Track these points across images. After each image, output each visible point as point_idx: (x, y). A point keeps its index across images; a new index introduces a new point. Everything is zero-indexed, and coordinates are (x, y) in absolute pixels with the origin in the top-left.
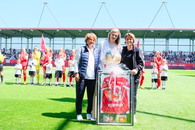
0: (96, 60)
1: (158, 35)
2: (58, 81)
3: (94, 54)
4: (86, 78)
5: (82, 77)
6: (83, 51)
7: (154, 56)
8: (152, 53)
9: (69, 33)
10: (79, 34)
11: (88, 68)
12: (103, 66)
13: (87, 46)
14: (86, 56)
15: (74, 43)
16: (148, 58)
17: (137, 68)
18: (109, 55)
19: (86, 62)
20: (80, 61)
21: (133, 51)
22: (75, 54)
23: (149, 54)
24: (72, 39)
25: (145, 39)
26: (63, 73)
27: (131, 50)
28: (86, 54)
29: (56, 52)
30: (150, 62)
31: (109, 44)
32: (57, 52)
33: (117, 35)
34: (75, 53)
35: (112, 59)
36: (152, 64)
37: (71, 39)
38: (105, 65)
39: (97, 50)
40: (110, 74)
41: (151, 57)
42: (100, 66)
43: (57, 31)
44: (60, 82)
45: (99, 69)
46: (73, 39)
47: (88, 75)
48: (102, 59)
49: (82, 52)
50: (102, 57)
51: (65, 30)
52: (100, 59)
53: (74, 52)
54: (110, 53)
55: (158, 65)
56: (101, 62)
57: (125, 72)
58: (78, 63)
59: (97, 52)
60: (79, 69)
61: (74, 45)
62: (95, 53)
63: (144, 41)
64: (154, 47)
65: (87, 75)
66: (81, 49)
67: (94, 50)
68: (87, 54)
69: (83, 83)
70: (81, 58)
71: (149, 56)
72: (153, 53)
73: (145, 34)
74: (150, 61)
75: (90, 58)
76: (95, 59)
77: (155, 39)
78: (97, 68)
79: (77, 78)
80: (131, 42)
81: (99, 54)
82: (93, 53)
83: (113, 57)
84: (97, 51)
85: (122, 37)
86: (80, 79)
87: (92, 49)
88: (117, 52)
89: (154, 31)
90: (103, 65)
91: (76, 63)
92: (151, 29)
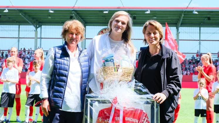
0: (84, 74)
1: (206, 20)
2: (5, 114)
3: (79, 62)
4: (63, 109)
5: (55, 107)
6: (58, 55)
7: (199, 61)
8: (195, 56)
9: (29, 16)
10: (50, 17)
11: (67, 88)
12: (98, 85)
13: (66, 46)
14: (64, 64)
15: (39, 36)
16: (187, 67)
17: (165, 91)
18: (110, 64)
19: (64, 78)
20: (51, 76)
21: (161, 57)
22: (40, 60)
23: (189, 57)
24: (34, 29)
25: (181, 29)
26: (16, 97)
27: (158, 55)
28: (64, 61)
29: (2, 55)
30: (191, 74)
31: (111, 42)
32: (4, 55)
33: (126, 22)
34: (42, 57)
35: (116, 73)
36: (195, 78)
37: (32, 28)
38: (102, 84)
39: (86, 53)
40: (110, 103)
41: (194, 63)
42: (91, 85)
43: (5, 11)
44: (10, 116)
45: (90, 91)
46: (37, 28)
47: (67, 104)
48: (95, 72)
49: (55, 58)
50: (96, 68)
51: (21, 11)
52: (92, 72)
53: (38, 55)
54: (112, 60)
55: (208, 83)
56: (93, 77)
57: (142, 98)
58: (47, 78)
59: (87, 58)
60: (49, 91)
61: (39, 40)
62: (82, 59)
63: (178, 33)
64: (200, 44)
65: (65, 102)
66: (54, 52)
67: (80, 55)
68: (66, 62)
69: (57, 119)
70: (55, 68)
71: (190, 63)
72: (197, 56)
73: (182, 18)
74: (192, 72)
75: (71, 69)
76: (82, 72)
77: (202, 28)
78: (85, 89)
79: (45, 109)
80: (156, 39)
81: (90, 63)
82: (79, 59)
83: (117, 68)
84: (85, 56)
85: (135, 24)
86: (50, 111)
87: (77, 52)
88: (126, 59)
89: (198, 12)
90: (97, 83)
91: (44, 80)
92: (193, 8)
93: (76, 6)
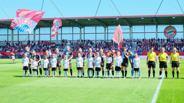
93: (156, 15)
